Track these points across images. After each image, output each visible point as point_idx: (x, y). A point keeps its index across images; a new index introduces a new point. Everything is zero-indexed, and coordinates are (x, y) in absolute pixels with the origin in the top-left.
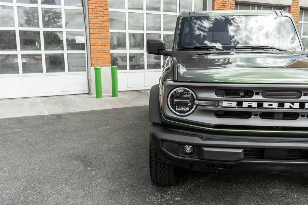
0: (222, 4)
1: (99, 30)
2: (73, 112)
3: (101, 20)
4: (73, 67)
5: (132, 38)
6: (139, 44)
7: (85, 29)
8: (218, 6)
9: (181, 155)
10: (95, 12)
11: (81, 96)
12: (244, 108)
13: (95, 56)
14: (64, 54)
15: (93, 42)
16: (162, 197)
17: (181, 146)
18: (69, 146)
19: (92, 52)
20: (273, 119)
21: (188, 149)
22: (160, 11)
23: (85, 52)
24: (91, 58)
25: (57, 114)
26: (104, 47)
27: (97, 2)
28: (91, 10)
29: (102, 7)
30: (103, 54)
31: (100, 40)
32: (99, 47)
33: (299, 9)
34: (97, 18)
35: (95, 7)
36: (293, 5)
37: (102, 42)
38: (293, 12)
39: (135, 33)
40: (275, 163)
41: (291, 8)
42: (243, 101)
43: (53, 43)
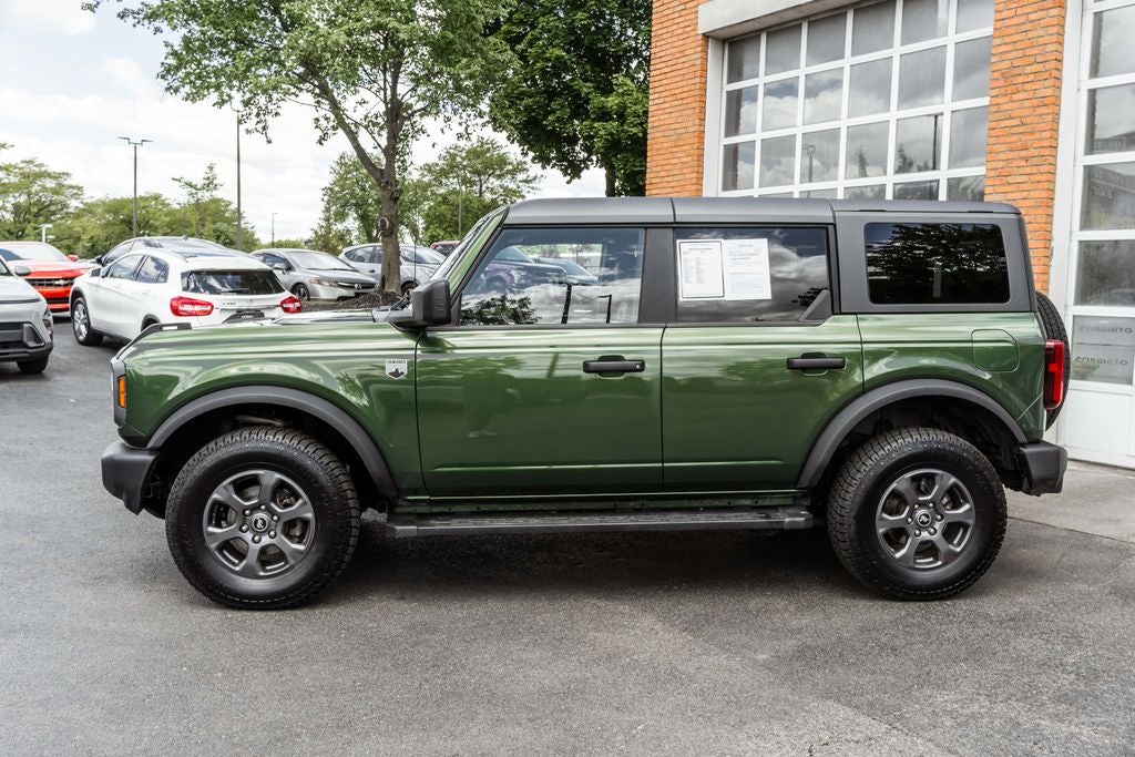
27: (1012, 146)
35: (1005, 162)
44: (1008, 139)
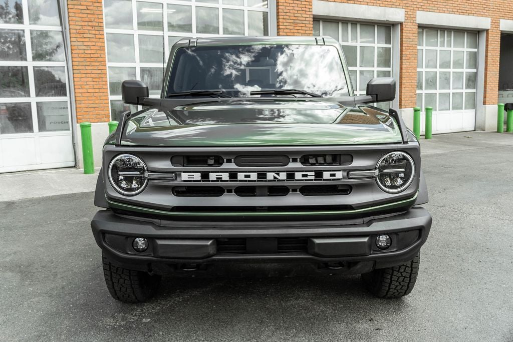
0: (292, 21)
1: (88, 63)
2: (38, 196)
3: (92, 48)
4: (52, 124)
5: (146, 76)
6: (158, 84)
7: (65, 61)
8: (285, 24)
9: (130, 253)
10: (82, 35)
11: (61, 170)
12: (212, 181)
13: (82, 106)
14: (30, 103)
15: (79, 83)
16: (123, 318)
17: (129, 239)
18: (8, 251)
19: (78, 99)
20: (255, 196)
21: (141, 243)
22: (192, 32)
23: (66, 99)
24: (76, 108)
25: (10, 200)
26: (97, 90)
27: (83, 19)
28: (74, 31)
29: (92, 26)
30: (97, 102)
31: (91, 79)
32: (89, 91)
33: (417, 27)
34: (86, 44)
35: (81, 27)
36: (406, 21)
37: (95, 83)
38: (407, 32)
39: (150, 68)
40: (259, 259)
41: (404, 26)
42: (209, 172)
43: (11, 85)
44: (80, 15)
